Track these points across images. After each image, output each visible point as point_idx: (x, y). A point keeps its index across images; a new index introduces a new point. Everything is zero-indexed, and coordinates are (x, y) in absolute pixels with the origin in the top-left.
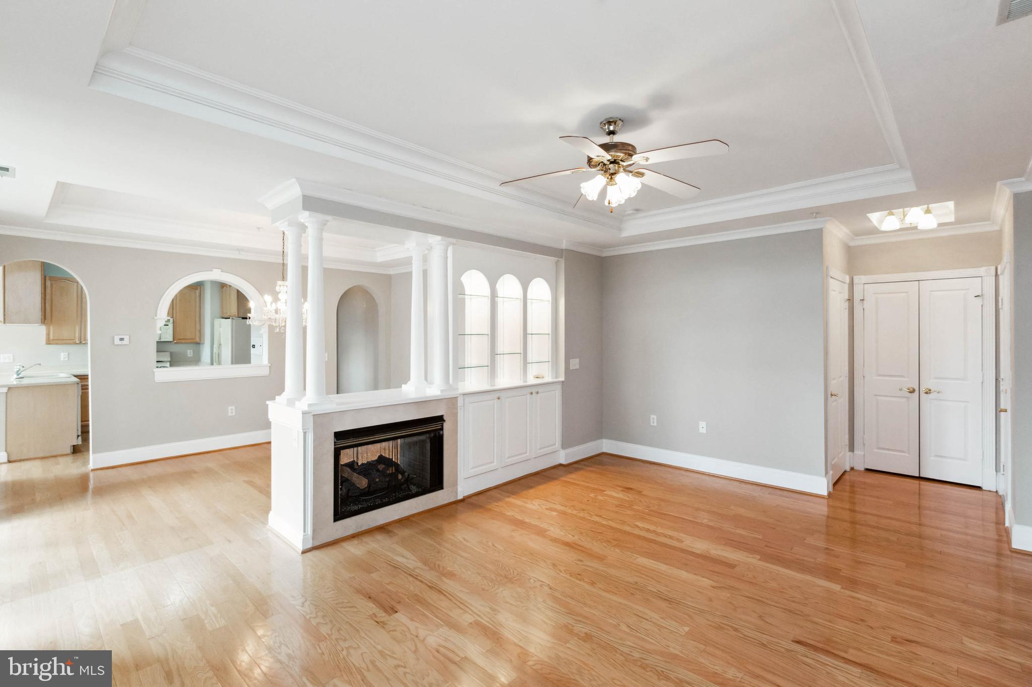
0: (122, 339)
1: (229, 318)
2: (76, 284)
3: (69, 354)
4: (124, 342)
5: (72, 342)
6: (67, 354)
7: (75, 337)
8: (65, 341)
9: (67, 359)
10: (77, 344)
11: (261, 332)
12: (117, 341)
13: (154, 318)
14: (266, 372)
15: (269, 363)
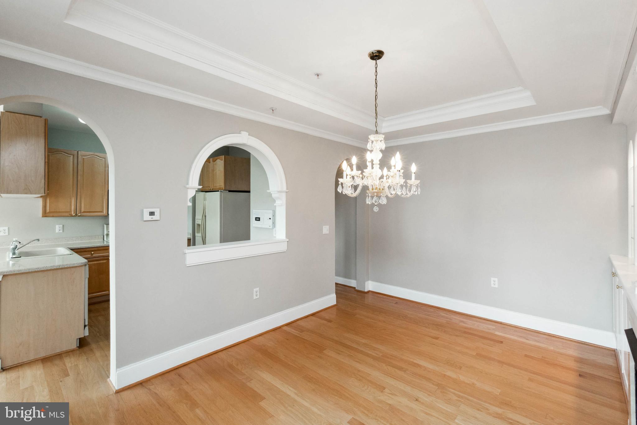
0: (152, 214)
1: (219, 191)
2: (72, 156)
3: (63, 225)
4: (154, 218)
5: (67, 214)
6: (62, 226)
7: (71, 209)
8: (60, 214)
9: (61, 231)
10: (73, 216)
11: (275, 205)
12: (147, 217)
13: (185, 187)
14: (283, 247)
15: (287, 237)
